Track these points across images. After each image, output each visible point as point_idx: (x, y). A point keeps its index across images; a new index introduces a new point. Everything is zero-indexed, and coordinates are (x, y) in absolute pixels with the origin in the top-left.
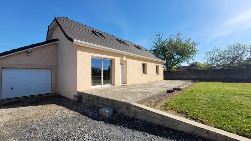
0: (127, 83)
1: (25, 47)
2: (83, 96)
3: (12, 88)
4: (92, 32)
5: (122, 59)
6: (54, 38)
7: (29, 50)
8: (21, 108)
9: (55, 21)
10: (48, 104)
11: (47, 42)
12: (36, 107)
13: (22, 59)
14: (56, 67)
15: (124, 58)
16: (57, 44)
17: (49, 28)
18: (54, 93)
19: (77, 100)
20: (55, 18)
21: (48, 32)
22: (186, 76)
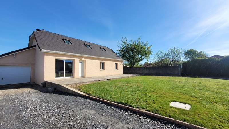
0: (85, 76)
1: (12, 52)
2: (46, 83)
3: (2, 79)
4: (62, 40)
5: (81, 59)
6: (33, 45)
7: (15, 53)
8: (7, 90)
9: (33, 34)
10: (25, 88)
11: (29, 48)
12: (17, 89)
13: (10, 60)
14: (35, 64)
15: (83, 59)
16: (35, 49)
17: (31, 37)
18: (32, 82)
19: (42, 85)
20: (33, 32)
21: (29, 40)
22: (141, 71)
